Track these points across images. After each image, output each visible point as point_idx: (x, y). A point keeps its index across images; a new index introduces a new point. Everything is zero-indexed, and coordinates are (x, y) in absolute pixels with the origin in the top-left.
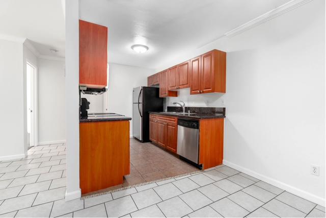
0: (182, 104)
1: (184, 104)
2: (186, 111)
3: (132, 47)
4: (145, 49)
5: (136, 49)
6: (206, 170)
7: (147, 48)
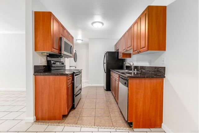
0: (132, 64)
1: (133, 64)
2: (134, 70)
3: (93, 24)
4: (101, 25)
5: (94, 25)
6: (135, 130)
7: (103, 24)
